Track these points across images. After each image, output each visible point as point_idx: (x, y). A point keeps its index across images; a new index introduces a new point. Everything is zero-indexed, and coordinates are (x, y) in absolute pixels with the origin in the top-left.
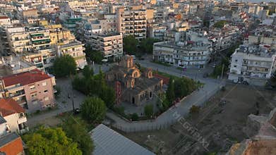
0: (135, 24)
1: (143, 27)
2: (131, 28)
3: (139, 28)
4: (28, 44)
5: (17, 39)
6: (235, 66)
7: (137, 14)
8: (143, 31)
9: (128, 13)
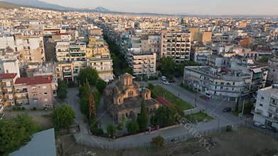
0: (178, 45)
1: (187, 49)
2: (173, 49)
3: (183, 50)
4: (67, 55)
5: (59, 51)
6: (261, 105)
7: (179, 36)
8: (187, 54)
9: (170, 34)
